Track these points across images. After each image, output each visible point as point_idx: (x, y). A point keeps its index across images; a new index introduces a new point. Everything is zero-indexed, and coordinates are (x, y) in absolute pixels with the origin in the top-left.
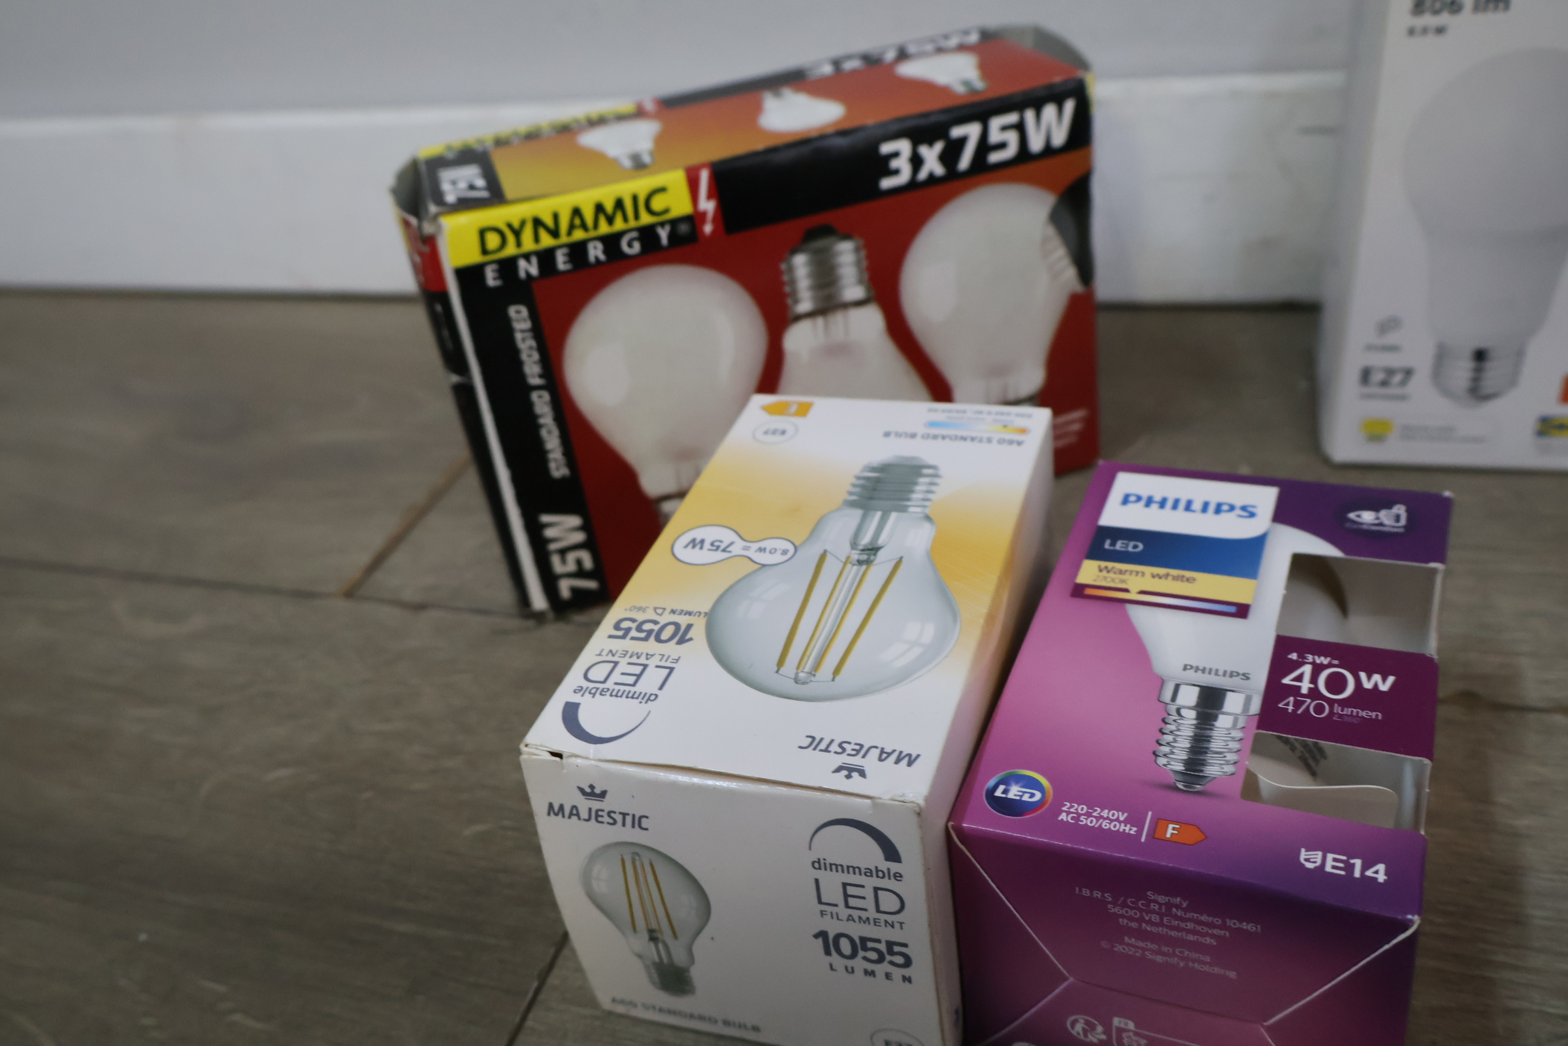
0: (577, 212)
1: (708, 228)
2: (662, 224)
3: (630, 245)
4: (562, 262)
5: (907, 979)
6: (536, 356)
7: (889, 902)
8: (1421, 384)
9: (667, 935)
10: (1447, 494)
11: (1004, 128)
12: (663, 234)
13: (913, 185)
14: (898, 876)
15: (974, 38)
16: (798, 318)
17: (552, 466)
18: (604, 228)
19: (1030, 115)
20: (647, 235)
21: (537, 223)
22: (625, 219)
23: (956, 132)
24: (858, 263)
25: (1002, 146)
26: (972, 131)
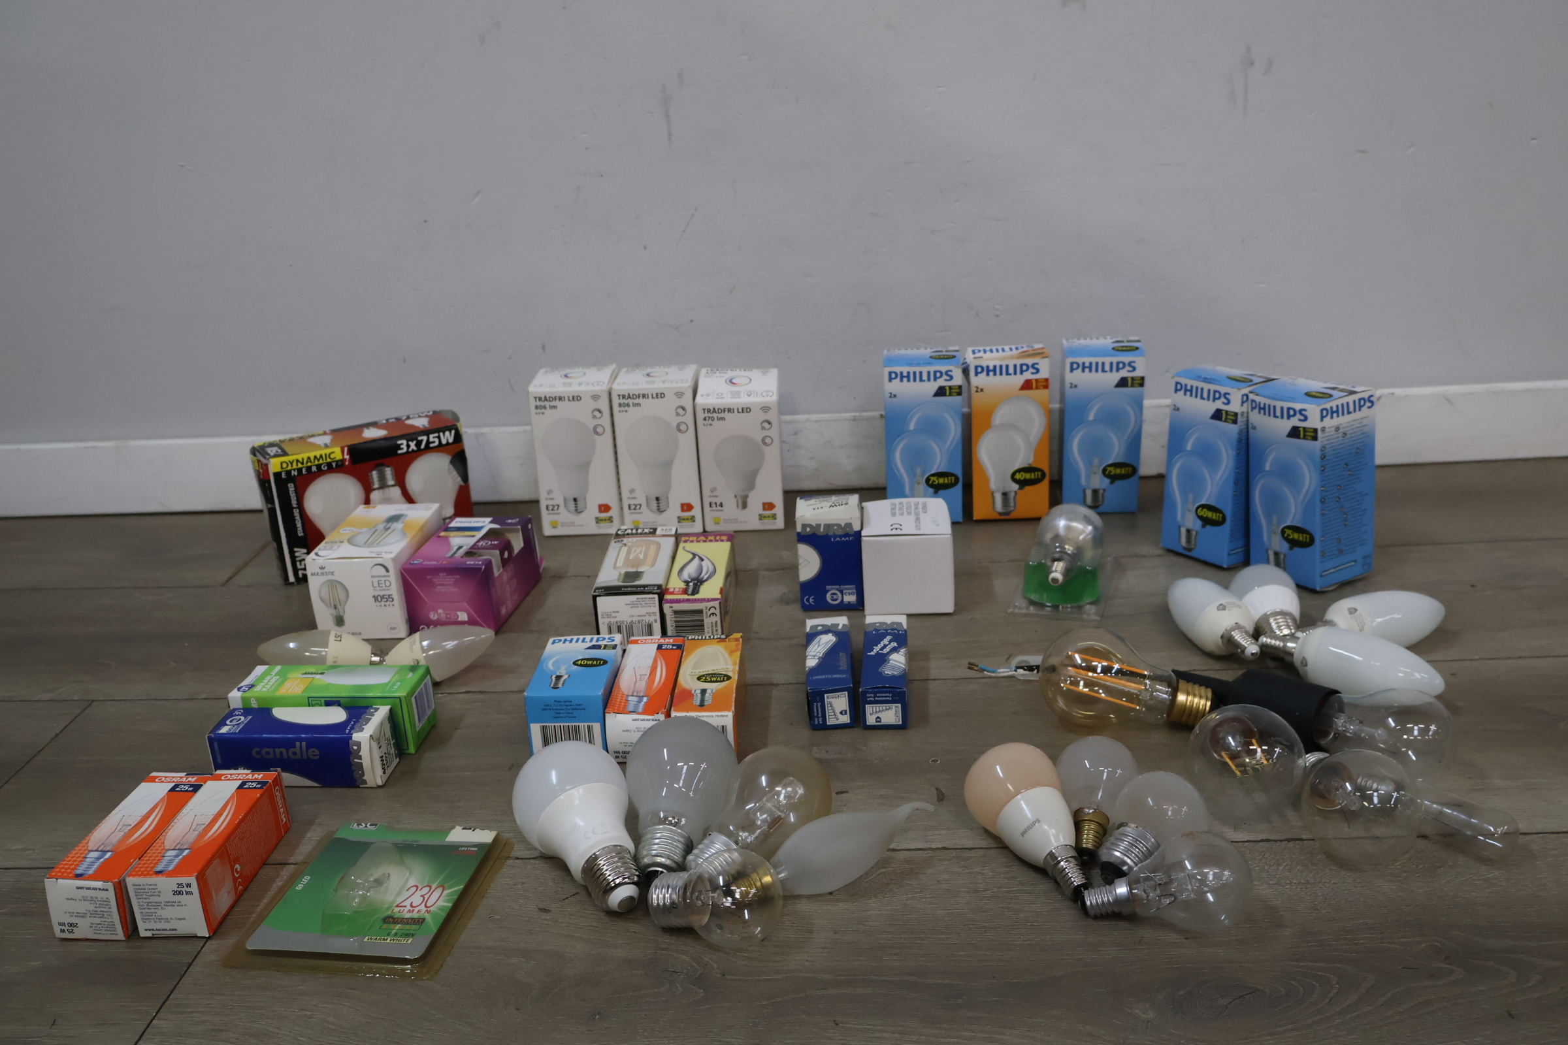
0: (309, 458)
1: (347, 463)
2: (334, 462)
3: (324, 467)
4: (304, 471)
5: (393, 605)
6: (295, 499)
7: (388, 584)
8: (562, 508)
9: (338, 606)
10: (530, 516)
11: (434, 437)
12: (334, 465)
13: (407, 452)
14: (389, 576)
15: (431, 413)
16: (374, 489)
17: (299, 532)
18: (317, 462)
19: (441, 434)
20: (329, 465)
21: (297, 461)
22: (323, 460)
23: (420, 438)
24: (392, 474)
25: (434, 442)
26: (425, 438)
